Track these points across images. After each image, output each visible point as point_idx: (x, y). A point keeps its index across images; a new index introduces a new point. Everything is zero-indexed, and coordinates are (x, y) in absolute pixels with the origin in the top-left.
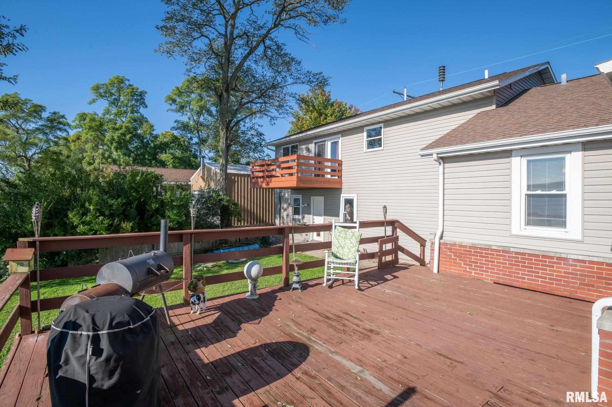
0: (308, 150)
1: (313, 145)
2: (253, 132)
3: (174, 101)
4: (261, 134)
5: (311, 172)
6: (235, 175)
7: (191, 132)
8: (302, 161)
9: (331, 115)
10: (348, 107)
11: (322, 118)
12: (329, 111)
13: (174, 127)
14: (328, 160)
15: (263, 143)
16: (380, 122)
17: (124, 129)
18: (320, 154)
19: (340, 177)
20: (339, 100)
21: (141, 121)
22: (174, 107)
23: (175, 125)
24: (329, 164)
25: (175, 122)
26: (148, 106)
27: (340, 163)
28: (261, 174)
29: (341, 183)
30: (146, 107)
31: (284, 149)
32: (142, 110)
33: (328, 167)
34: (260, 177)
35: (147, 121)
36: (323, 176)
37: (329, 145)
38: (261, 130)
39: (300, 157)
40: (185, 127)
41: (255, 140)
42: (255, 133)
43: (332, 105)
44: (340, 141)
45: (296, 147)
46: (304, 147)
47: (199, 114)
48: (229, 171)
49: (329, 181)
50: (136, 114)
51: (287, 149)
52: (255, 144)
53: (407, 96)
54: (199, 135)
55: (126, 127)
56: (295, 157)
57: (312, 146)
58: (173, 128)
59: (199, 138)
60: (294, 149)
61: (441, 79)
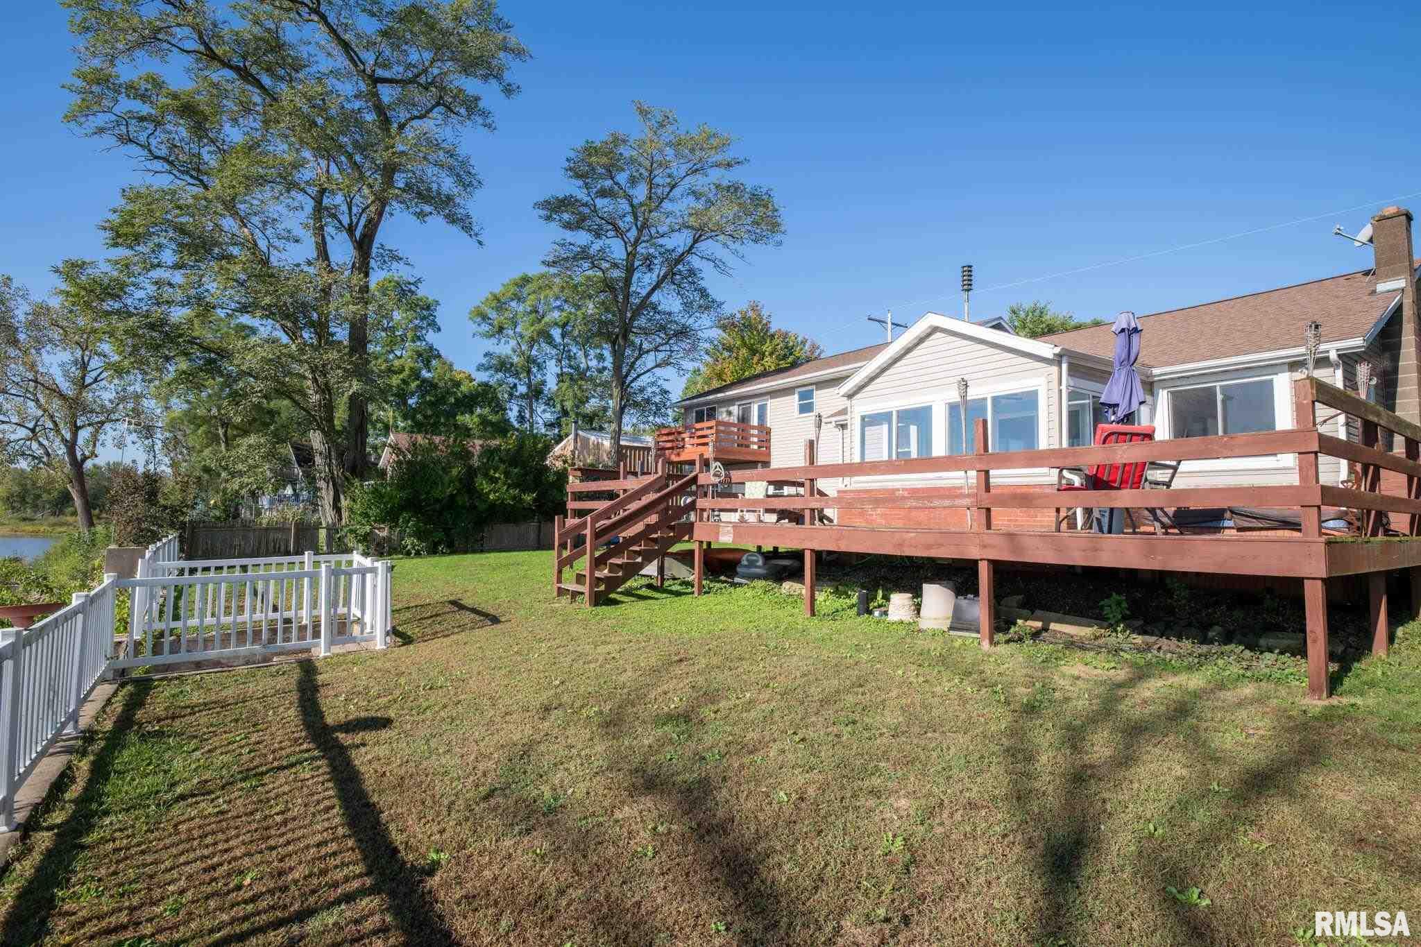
0: (730, 413)
1: (736, 407)
2: (654, 389)
3: (484, 317)
4: (666, 392)
5: (734, 441)
6: (627, 447)
7: (517, 375)
8: (722, 428)
9: (771, 354)
10: (799, 339)
11: (756, 359)
12: (767, 348)
13: (483, 365)
14: (754, 428)
15: (668, 404)
16: (811, 384)
17: (407, 372)
18: (744, 419)
19: (768, 448)
20: (783, 330)
21: (428, 356)
22: (485, 328)
23: (484, 361)
24: (756, 432)
25: (486, 355)
26: (442, 328)
27: (769, 432)
28: (669, 445)
29: (769, 454)
30: (439, 329)
31: (697, 412)
32: (431, 337)
33: (753, 435)
34: (669, 449)
35: (439, 356)
36: (748, 446)
37: (755, 409)
38: (666, 386)
39: (719, 423)
40: (503, 366)
41: (657, 399)
42: (657, 391)
43: (772, 336)
44: (769, 403)
45: (714, 409)
46: (724, 410)
47: (532, 342)
48: (622, 443)
49: (754, 452)
50: (419, 343)
51: (702, 412)
52: (656, 404)
53: (893, 324)
54: (529, 379)
55: (411, 369)
56: (712, 423)
57: (735, 409)
58: (481, 367)
59: (529, 386)
60: (711, 413)
61: (966, 287)
